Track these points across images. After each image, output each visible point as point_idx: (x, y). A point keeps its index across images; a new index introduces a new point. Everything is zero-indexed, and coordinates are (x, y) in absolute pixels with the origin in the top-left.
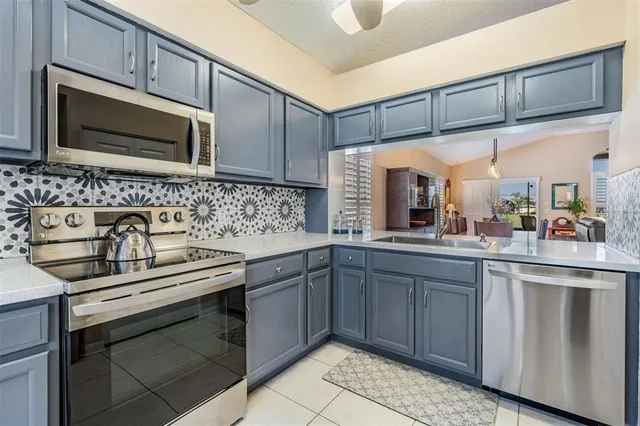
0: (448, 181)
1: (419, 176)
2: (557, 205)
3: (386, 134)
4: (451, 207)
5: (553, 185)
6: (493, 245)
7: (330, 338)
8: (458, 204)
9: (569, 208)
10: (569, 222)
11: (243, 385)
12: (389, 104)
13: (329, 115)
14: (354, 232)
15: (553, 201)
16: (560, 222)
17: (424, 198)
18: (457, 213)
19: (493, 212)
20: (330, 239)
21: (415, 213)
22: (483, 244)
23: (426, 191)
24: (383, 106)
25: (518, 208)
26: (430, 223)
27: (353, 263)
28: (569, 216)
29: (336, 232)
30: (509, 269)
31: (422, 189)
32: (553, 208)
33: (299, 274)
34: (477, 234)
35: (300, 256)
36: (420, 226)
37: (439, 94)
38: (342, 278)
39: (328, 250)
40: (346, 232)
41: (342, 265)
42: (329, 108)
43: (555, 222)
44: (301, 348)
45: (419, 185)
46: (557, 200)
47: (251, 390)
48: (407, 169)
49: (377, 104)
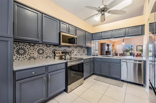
0: (113, 45)
1: (107, 44)
2: (138, 50)
3: (103, 38)
4: (114, 51)
5: (137, 46)
6: (123, 57)
7: (93, 74)
8: (115, 50)
9: (140, 51)
10: (140, 54)
11: (83, 78)
12: (104, 32)
13: (92, 34)
14: (96, 55)
15: (137, 49)
16: (138, 54)
17: (108, 49)
18: (115, 52)
19: (123, 52)
20: (92, 57)
21: (107, 52)
22: (121, 57)
23: (109, 47)
24: (103, 33)
25: (130, 51)
26: (110, 54)
27: (98, 61)
28: (141, 53)
29: (93, 55)
30: (126, 61)
31: (108, 47)
32: (137, 51)
33: (89, 62)
34: (120, 56)
35: (89, 59)
36: (108, 55)
37: (113, 31)
38: (96, 63)
39: (93, 58)
40: (95, 55)
41: (95, 61)
42: (92, 33)
43: (137, 54)
44: (89, 75)
45: (107, 46)
46: (138, 49)
47: (84, 79)
48: (105, 43)
49: (101, 32)
